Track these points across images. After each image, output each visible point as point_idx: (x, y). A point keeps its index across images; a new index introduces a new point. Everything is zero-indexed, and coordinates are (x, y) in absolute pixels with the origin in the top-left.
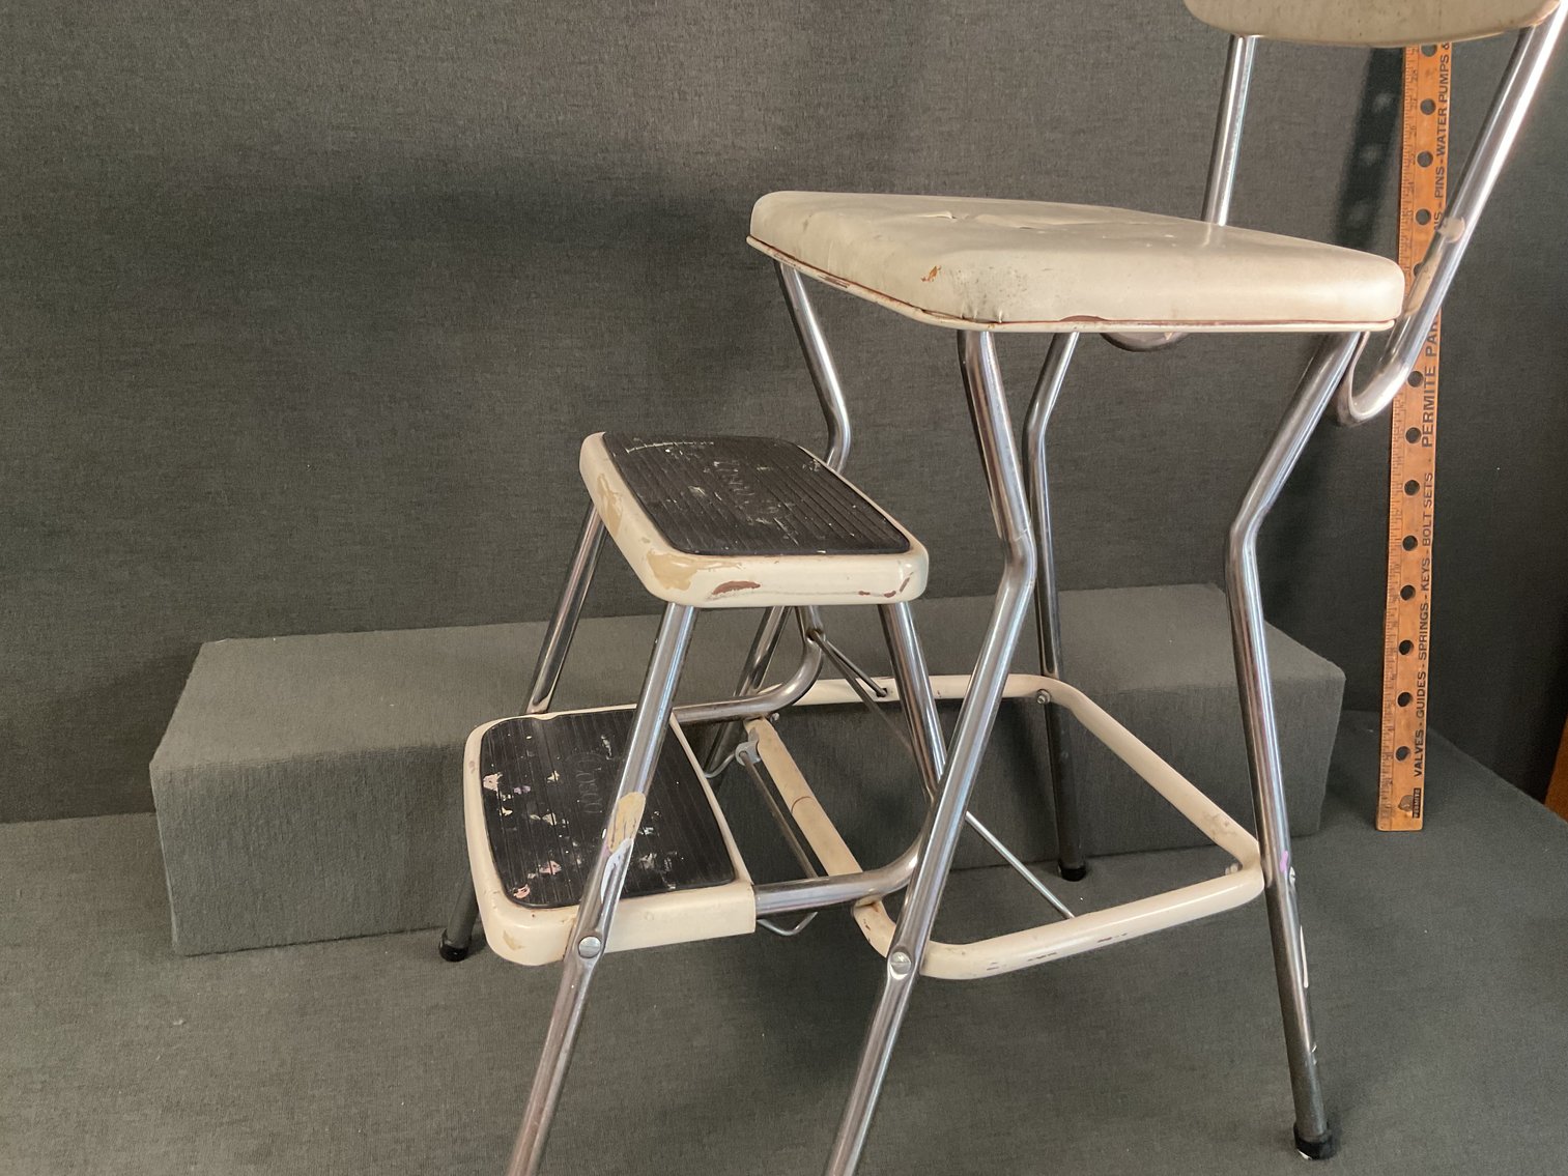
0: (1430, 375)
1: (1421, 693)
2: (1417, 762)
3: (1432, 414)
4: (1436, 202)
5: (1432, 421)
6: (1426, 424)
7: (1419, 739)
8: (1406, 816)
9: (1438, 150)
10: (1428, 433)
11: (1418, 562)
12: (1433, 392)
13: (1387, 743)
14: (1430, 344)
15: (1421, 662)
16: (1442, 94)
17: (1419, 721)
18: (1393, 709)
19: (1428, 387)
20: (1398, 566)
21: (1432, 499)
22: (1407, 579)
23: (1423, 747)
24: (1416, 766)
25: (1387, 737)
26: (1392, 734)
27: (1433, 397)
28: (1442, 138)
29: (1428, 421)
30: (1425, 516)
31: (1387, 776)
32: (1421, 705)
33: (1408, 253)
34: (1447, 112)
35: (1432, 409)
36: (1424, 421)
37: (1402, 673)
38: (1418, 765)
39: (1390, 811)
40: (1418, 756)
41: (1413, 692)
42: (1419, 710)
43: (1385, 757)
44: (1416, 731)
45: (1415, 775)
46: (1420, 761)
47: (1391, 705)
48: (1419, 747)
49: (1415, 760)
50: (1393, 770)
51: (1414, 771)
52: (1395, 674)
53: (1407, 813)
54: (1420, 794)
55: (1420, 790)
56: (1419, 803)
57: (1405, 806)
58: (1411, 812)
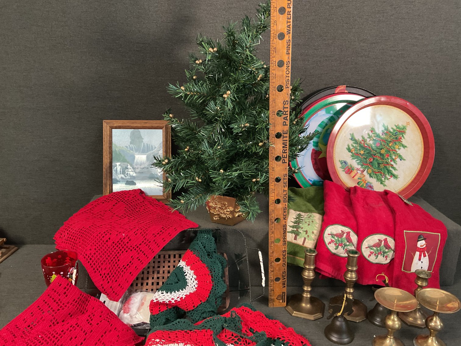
0: (285, 133)
1: (284, 258)
3: (287, 150)
4: (287, 56)
5: (287, 153)
6: (284, 154)
7: (284, 275)
8: (279, 302)
9: (287, 32)
10: (285, 158)
11: (282, 209)
12: (287, 140)
13: (271, 276)
14: (285, 120)
15: (284, 247)
16: (289, 4)
17: (284, 268)
18: (273, 264)
19: (285, 139)
20: (273, 211)
21: (287, 184)
22: (277, 215)
23: (286, 277)
24: (283, 284)
25: (271, 274)
26: (273, 273)
27: (287, 143)
28: (289, 26)
29: (285, 153)
30: (284, 191)
31: (271, 288)
32: (284, 262)
33: (274, 81)
34: (291, 13)
35: (287, 148)
36: (283, 153)
37: (276, 251)
38: (284, 284)
39: (273, 301)
40: (284, 280)
41: (281, 257)
42: (283, 264)
43: (271, 281)
44: (283, 272)
45: (283, 288)
46: (285, 282)
47: (272, 262)
48: (284, 277)
49: (283, 282)
50: (274, 285)
51: (282, 286)
52: (273, 251)
53: (280, 301)
54: (285, 294)
55: (285, 292)
56: (285, 297)
57: (279, 298)
58: (282, 300)
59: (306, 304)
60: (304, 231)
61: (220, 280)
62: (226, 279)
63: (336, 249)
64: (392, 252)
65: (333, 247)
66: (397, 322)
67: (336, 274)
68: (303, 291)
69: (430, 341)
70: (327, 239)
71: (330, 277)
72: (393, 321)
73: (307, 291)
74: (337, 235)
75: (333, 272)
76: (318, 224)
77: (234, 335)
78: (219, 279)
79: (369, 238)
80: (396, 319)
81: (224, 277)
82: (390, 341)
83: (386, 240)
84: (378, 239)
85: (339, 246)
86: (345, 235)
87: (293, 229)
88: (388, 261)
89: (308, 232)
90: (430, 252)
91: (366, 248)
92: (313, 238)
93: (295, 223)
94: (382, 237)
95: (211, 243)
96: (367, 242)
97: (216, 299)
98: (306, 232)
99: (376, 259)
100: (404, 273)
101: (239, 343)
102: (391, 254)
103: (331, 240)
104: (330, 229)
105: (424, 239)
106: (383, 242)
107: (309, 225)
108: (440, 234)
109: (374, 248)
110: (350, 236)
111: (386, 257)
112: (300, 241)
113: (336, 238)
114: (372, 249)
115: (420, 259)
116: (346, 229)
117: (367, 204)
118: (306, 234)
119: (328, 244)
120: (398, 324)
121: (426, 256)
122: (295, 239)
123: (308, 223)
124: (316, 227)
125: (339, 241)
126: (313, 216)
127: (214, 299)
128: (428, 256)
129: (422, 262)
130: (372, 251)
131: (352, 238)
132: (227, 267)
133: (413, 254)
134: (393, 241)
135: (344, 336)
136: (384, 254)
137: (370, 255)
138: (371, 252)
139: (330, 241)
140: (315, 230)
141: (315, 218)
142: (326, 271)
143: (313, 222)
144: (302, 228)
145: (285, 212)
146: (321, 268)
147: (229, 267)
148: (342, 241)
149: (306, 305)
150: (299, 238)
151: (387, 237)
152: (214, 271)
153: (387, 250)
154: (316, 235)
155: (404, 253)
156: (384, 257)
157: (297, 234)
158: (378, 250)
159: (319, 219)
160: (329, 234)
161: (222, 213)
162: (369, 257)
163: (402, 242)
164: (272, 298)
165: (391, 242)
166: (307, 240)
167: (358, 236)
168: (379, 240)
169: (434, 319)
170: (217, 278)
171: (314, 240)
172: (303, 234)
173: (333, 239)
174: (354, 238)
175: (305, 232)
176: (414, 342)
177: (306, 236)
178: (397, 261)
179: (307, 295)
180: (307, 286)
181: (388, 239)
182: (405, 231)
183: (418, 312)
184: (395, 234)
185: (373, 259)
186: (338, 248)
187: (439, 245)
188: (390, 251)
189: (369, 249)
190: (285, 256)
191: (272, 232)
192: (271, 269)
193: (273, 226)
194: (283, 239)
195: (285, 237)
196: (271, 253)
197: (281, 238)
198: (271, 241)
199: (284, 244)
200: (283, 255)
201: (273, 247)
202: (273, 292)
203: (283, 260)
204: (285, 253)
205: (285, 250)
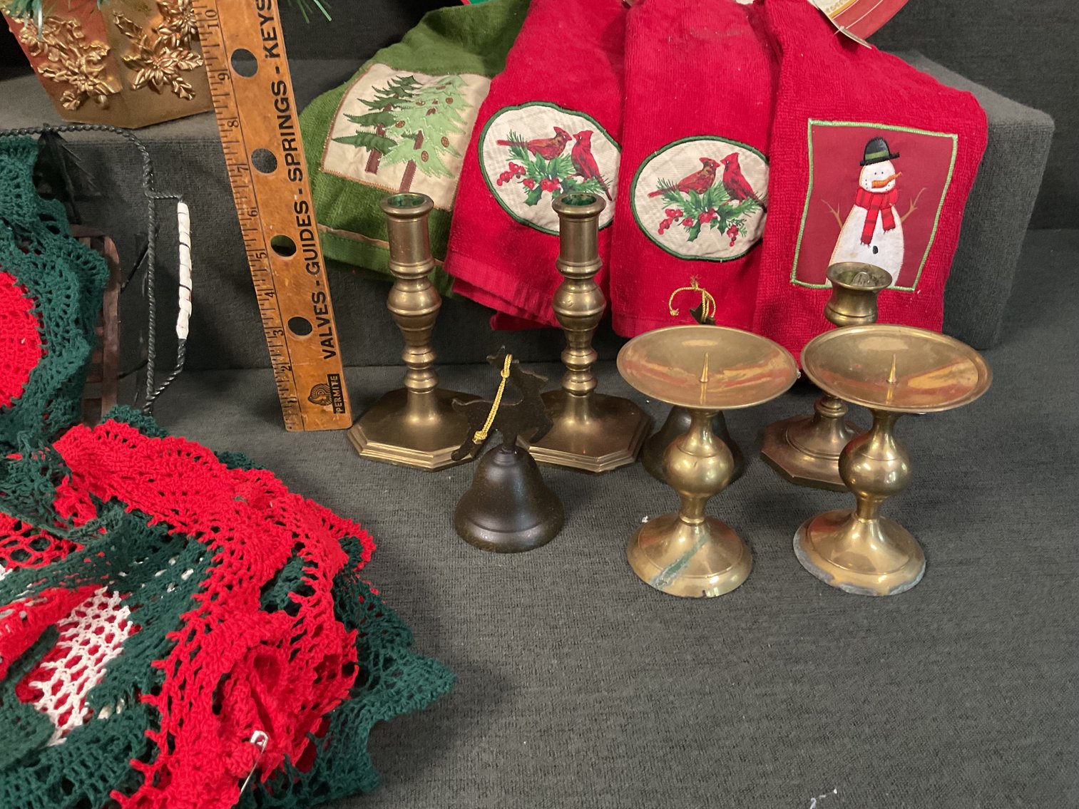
1: (306, 235)
2: (324, 338)
7: (320, 305)
8: (323, 411)
13: (270, 313)
15: (294, 186)
17: (314, 279)
18: (265, 261)
22: (234, 37)
23: (331, 316)
24: (323, 343)
25: (267, 305)
26: (273, 300)
31: (281, 359)
32: (311, 254)
37: (266, 205)
38: (327, 343)
39: (298, 407)
40: (325, 329)
41: (294, 234)
42: (310, 262)
43: (272, 333)
44: (313, 294)
45: (326, 358)
46: (330, 337)
47: (263, 256)
48: (323, 316)
49: (321, 335)
50: (290, 350)
51: (324, 351)
52: (254, 205)
53: (325, 407)
54: (339, 381)
55: (338, 375)
56: (341, 393)
57: (320, 398)
58: (331, 405)
59: (423, 413)
60: (411, 137)
61: (71, 334)
62: (109, 332)
63: (529, 203)
64: (758, 211)
65: (519, 196)
66: (711, 461)
67: (534, 301)
68: (407, 369)
69: (855, 534)
70: (495, 162)
71: (512, 312)
72: (699, 454)
73: (420, 368)
74: (535, 147)
75: (518, 292)
76: (468, 110)
77: (24, 529)
78: (68, 332)
79: (667, 155)
80: (708, 448)
81: (103, 324)
82: (692, 533)
83: (731, 162)
84: (702, 160)
85: (545, 192)
86: (570, 145)
87: (364, 129)
88: (741, 247)
89: (426, 139)
90: (912, 208)
91: (652, 195)
92: (448, 167)
93: (375, 105)
94: (718, 149)
95: (18, 186)
96: (655, 170)
97: (50, 402)
98: (418, 139)
99: (691, 240)
100: (799, 291)
101: (35, 554)
102: (751, 220)
103: (511, 165)
104: (510, 122)
105: (890, 157)
106: (720, 171)
107: (432, 111)
108: (955, 137)
109: (683, 194)
110: (592, 151)
111: (734, 231)
112: (390, 177)
113: (533, 159)
114: (673, 199)
115: (866, 239)
116: (576, 123)
117: (681, 31)
118: (418, 146)
119: (499, 183)
120: (716, 467)
121: (894, 227)
122: (372, 167)
123: (430, 105)
124: (459, 119)
125: (542, 168)
126: (457, 83)
127: (42, 403)
128: (903, 224)
129: (876, 250)
130: (674, 206)
131: (596, 158)
132: (112, 288)
133: (837, 215)
134: (762, 165)
135: (524, 518)
136: (723, 220)
137: (665, 225)
138: (669, 212)
139: (507, 169)
140: (455, 130)
141: (464, 89)
142: (488, 289)
143: (449, 101)
144: (401, 124)
145: (266, 19)
146: (466, 277)
147: (122, 290)
148: (555, 172)
149: (421, 420)
150: (385, 165)
151: (737, 149)
152: (50, 301)
153: (735, 203)
154: (457, 154)
155: (802, 211)
156: (722, 229)
157: (377, 148)
158: (697, 204)
159: (478, 92)
160: (501, 142)
161: (74, 74)
162: (661, 232)
163: (797, 166)
164: (293, 396)
165: (754, 169)
166: (419, 174)
167: (620, 147)
168: (706, 162)
169: (875, 446)
170: (58, 325)
171: (450, 175)
172: (405, 149)
173: (518, 162)
174: (606, 156)
175: (413, 142)
176: (796, 538)
177: (416, 155)
178: (772, 243)
179: (420, 383)
180: (416, 347)
181: (740, 159)
182: (811, 122)
183: (834, 431)
184: (769, 135)
185: (676, 240)
186: (539, 197)
187: (949, 179)
188: (749, 207)
189: (661, 202)
190: (309, 228)
191: (232, 120)
192: (264, 284)
193: (226, 90)
194: (285, 149)
195: (289, 142)
196: (249, 217)
197: (277, 148)
198: (237, 161)
199: (295, 173)
200: (299, 225)
201: (251, 187)
202: (290, 375)
203: (304, 246)
204: (306, 212)
205: (305, 200)
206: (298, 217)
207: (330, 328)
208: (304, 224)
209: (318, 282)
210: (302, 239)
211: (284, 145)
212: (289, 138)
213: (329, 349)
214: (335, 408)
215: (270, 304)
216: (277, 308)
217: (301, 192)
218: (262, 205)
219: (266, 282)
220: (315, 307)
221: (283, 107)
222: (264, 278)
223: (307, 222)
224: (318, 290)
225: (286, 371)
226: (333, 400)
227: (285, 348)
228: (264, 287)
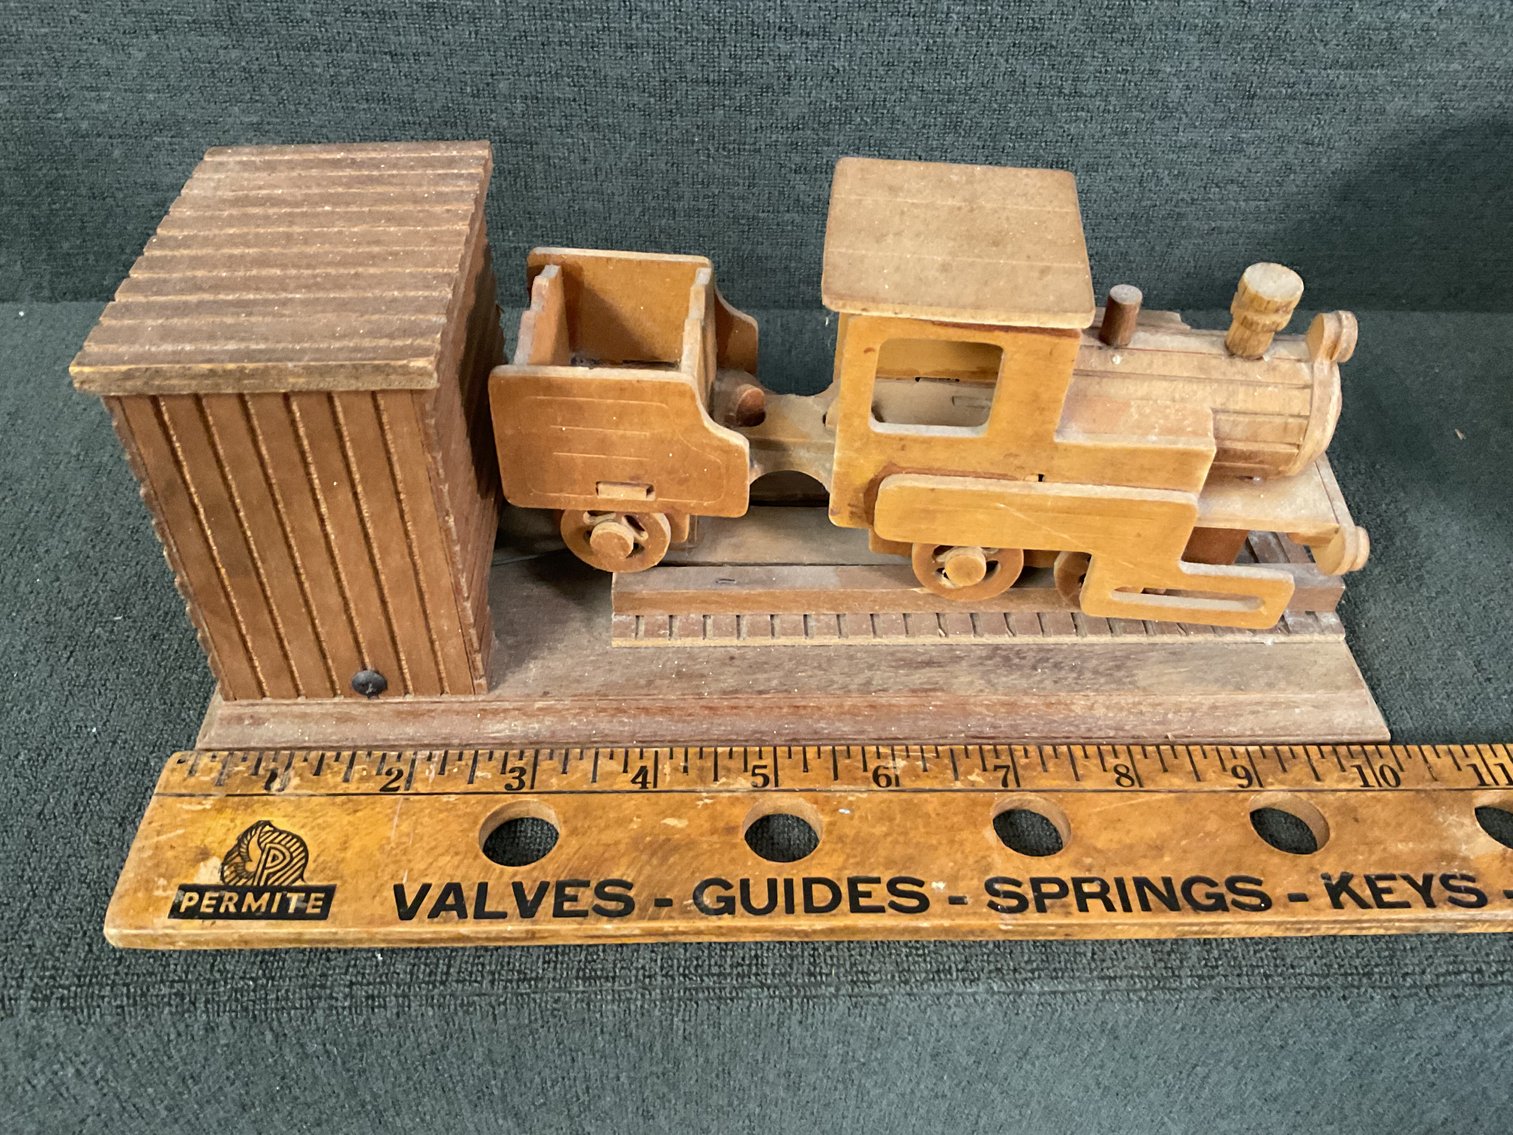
1: (822, 895)
2: (470, 894)
7: (587, 898)
8: (204, 855)
11: (1449, 857)
15: (971, 886)
17: (681, 893)
18: (744, 783)
26: (624, 782)
31: (429, 772)
32: (760, 900)
37: (910, 811)
38: (451, 900)
39: (248, 790)
40: (501, 899)
41: (828, 865)
42: (736, 892)
43: (520, 764)
44: (629, 886)
45: (399, 891)
46: (470, 910)
47: (760, 780)
48: (549, 901)
49: (483, 889)
50: (453, 798)
51: (426, 888)
52: (906, 783)
53: (215, 862)
54: (300, 915)
55: (323, 916)
56: (251, 915)
57: (255, 852)
58: (216, 880)
145: (1423, 890)
164: (291, 784)
190: (845, 905)
191: (1132, 774)
192: (675, 769)
193: (1211, 775)
194: (1078, 883)
195: (1102, 895)
196: (872, 766)
197: (1077, 863)
198: (1026, 767)
199: (1008, 895)
200: (853, 883)
201: (958, 785)
202: (365, 787)
203: (789, 883)
204: (893, 905)
205: (934, 907)
206: (877, 881)
207: (503, 916)
208: (855, 895)
209: (668, 903)
210: (808, 883)
211: (1090, 880)
212: (1114, 895)
213: (428, 903)
214: (201, 890)
215: (611, 774)
216: (595, 787)
217: (955, 901)
218: (909, 802)
219: (680, 775)
220: (586, 884)
221: (1199, 892)
222: (693, 773)
223: (863, 902)
224: (640, 900)
225: (384, 780)
226: (233, 889)
227: (463, 787)
228: (666, 767)
